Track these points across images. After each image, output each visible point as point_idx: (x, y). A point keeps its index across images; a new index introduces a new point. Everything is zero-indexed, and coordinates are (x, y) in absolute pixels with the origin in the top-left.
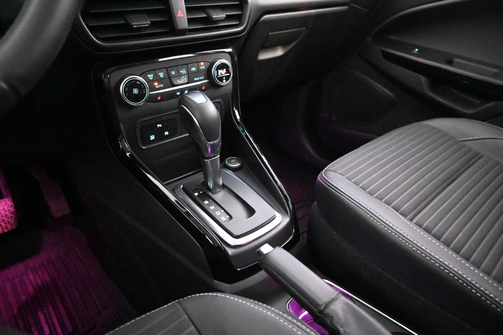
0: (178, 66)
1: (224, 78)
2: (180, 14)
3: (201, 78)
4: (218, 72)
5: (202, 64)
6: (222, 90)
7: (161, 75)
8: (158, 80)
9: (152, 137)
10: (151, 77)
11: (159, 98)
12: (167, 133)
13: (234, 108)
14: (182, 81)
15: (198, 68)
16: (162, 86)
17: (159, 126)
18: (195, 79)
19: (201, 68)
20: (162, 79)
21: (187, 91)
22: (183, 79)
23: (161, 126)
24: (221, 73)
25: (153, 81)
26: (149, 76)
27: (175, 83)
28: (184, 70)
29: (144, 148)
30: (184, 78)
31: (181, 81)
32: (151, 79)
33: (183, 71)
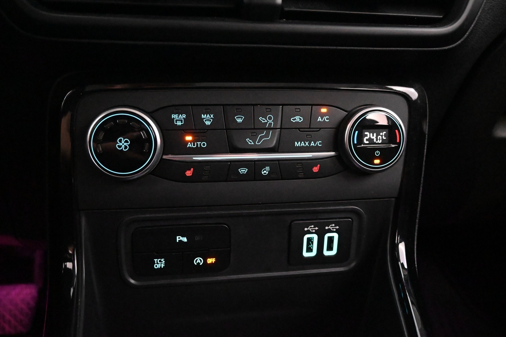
0: (257, 105)
1: (377, 154)
3: (312, 144)
4: (360, 138)
5: (324, 110)
6: (368, 185)
8: (195, 129)
9: (160, 264)
10: (179, 119)
11: (189, 173)
12: (199, 261)
13: (397, 238)
15: (311, 117)
16: (204, 145)
18: (298, 144)
19: (319, 119)
20: (208, 128)
21: (268, 168)
23: (185, 239)
24: (370, 140)
25: (185, 130)
26: (174, 116)
27: (240, 146)
28: (270, 118)
29: (132, 281)
30: (267, 135)
31: (254, 142)
32: (179, 124)
33: (267, 120)
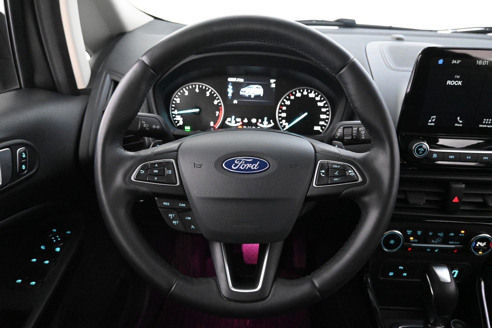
0: (439, 229)
1: (481, 250)
2: (456, 200)
3: (456, 243)
5: (463, 232)
7: (419, 233)
8: (414, 236)
9: (391, 274)
10: (409, 232)
11: (410, 249)
14: (437, 241)
15: (457, 234)
16: (416, 241)
17: (400, 267)
18: (450, 243)
19: (460, 235)
20: (419, 236)
21: (438, 249)
22: (438, 240)
23: (402, 268)
24: (479, 245)
25: (411, 236)
27: (429, 242)
28: (442, 234)
30: (440, 239)
31: (435, 241)
32: (409, 234)
33: (441, 235)
